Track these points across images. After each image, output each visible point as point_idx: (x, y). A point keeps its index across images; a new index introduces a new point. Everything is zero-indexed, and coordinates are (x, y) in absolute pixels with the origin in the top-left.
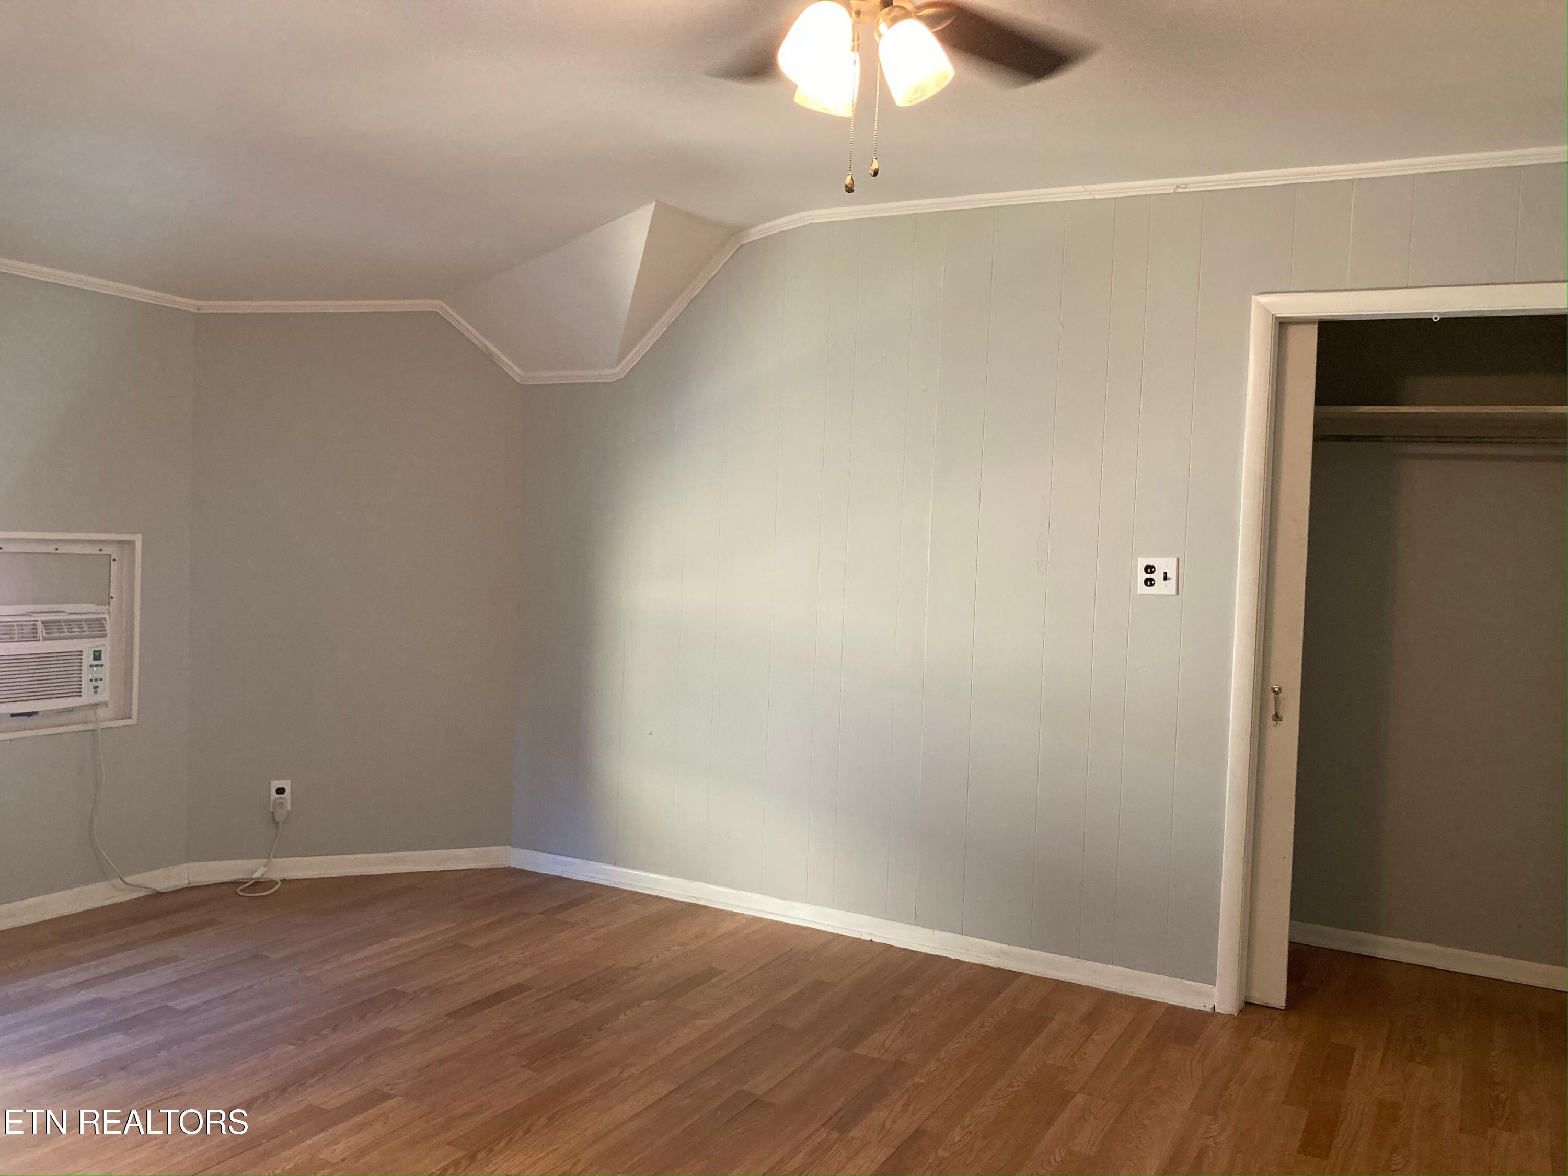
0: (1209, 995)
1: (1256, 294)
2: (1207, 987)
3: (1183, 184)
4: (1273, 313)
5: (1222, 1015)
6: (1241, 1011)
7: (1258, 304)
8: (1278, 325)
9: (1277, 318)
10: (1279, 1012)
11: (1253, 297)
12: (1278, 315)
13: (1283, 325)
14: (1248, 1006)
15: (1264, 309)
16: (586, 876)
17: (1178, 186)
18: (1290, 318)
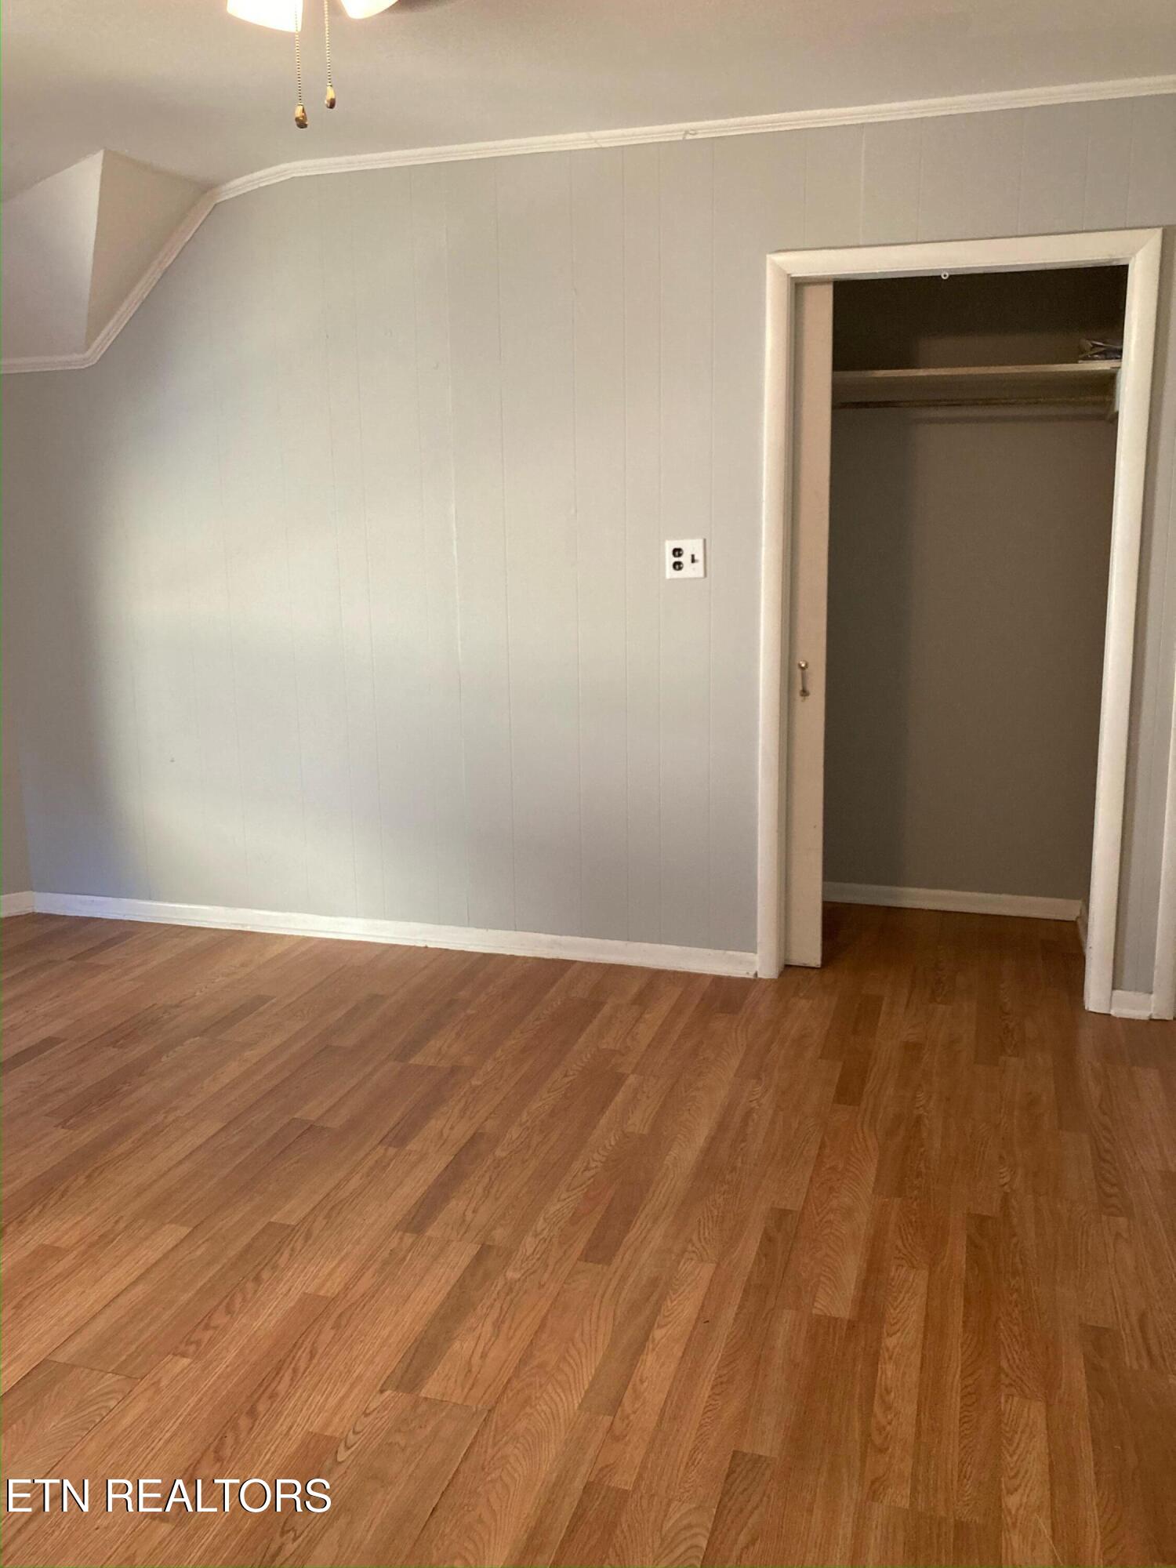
0: (752, 963)
1: (771, 253)
2: (749, 956)
3: (692, 130)
4: (788, 272)
5: (764, 980)
6: (781, 974)
7: (773, 263)
8: (794, 285)
9: (792, 278)
10: (815, 971)
11: (768, 256)
12: (793, 276)
13: (798, 286)
14: (787, 968)
15: (779, 270)
16: (119, 914)
17: (687, 132)
18: (805, 278)
